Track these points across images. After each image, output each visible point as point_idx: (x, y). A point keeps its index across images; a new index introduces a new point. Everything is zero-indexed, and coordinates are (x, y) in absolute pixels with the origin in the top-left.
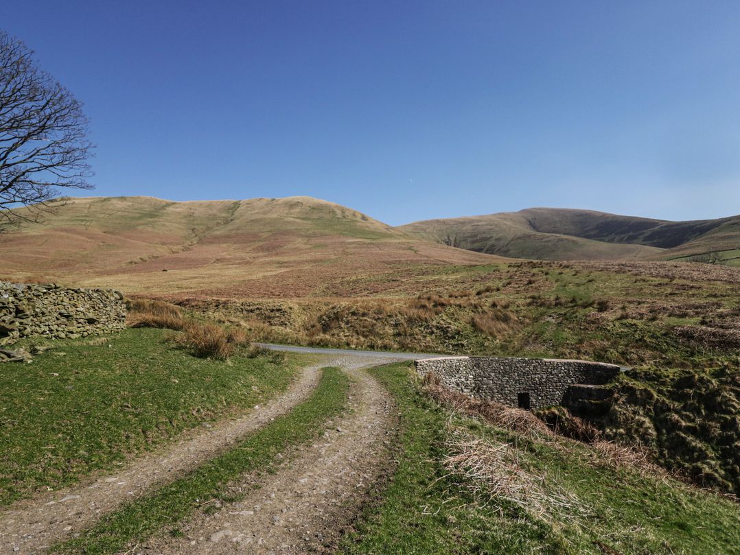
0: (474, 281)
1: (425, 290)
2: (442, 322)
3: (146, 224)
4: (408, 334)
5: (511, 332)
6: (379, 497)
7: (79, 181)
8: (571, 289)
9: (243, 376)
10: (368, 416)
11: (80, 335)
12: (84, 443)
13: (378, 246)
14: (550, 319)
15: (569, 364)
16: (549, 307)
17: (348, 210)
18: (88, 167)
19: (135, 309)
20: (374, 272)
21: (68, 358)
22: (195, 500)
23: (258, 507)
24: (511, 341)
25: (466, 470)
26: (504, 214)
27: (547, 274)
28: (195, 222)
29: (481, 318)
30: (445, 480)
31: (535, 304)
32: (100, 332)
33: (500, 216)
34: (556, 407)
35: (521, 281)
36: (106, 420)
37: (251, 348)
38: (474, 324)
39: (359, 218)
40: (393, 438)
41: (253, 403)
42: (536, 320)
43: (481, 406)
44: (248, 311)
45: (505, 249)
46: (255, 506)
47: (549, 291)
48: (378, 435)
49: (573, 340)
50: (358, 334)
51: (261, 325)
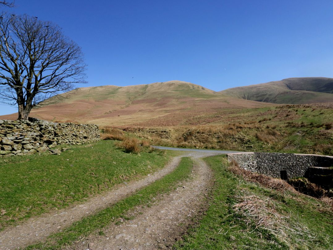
0: (257, 116)
1: (232, 121)
2: (241, 136)
3: (111, 97)
4: (224, 142)
5: (277, 140)
6: (197, 223)
7: (82, 80)
8: (310, 118)
9: (144, 161)
10: (199, 181)
11: (81, 143)
12: (73, 189)
13: (210, 101)
14: (298, 134)
15: (309, 156)
16: (298, 128)
17: (196, 85)
18: (85, 74)
19: (106, 132)
20: (208, 113)
21: (74, 153)
22: (112, 218)
23: (140, 223)
24: (277, 145)
25: (245, 211)
26: (273, 82)
27: (297, 111)
28: (130, 95)
29: (261, 134)
30: (232, 216)
31: (290, 126)
32: (89, 142)
33: (271, 83)
34: (301, 177)
35: (282, 115)
36: (83, 179)
37: (150, 149)
38: (257, 137)
39: (201, 88)
40: (209, 192)
41: (147, 173)
42: (290, 134)
43: (258, 177)
44: (152, 132)
45: (274, 99)
46: (138, 223)
47: (298, 120)
48: (202, 190)
49: (311, 144)
50: (200, 142)
51: (158, 138)
